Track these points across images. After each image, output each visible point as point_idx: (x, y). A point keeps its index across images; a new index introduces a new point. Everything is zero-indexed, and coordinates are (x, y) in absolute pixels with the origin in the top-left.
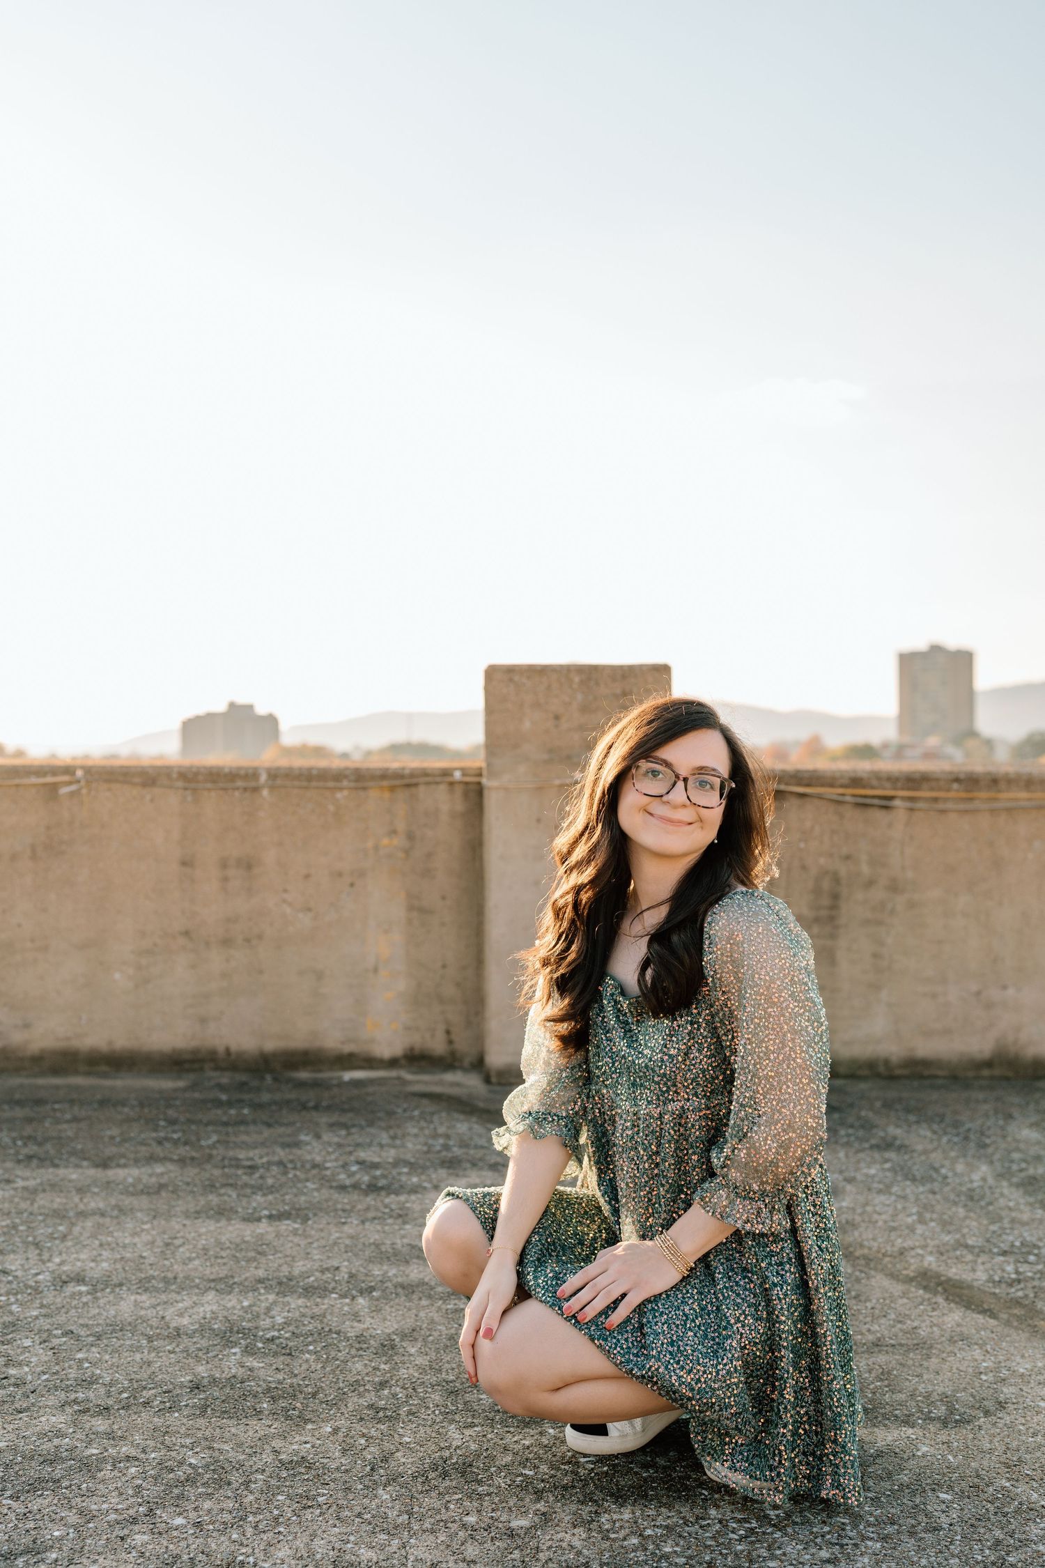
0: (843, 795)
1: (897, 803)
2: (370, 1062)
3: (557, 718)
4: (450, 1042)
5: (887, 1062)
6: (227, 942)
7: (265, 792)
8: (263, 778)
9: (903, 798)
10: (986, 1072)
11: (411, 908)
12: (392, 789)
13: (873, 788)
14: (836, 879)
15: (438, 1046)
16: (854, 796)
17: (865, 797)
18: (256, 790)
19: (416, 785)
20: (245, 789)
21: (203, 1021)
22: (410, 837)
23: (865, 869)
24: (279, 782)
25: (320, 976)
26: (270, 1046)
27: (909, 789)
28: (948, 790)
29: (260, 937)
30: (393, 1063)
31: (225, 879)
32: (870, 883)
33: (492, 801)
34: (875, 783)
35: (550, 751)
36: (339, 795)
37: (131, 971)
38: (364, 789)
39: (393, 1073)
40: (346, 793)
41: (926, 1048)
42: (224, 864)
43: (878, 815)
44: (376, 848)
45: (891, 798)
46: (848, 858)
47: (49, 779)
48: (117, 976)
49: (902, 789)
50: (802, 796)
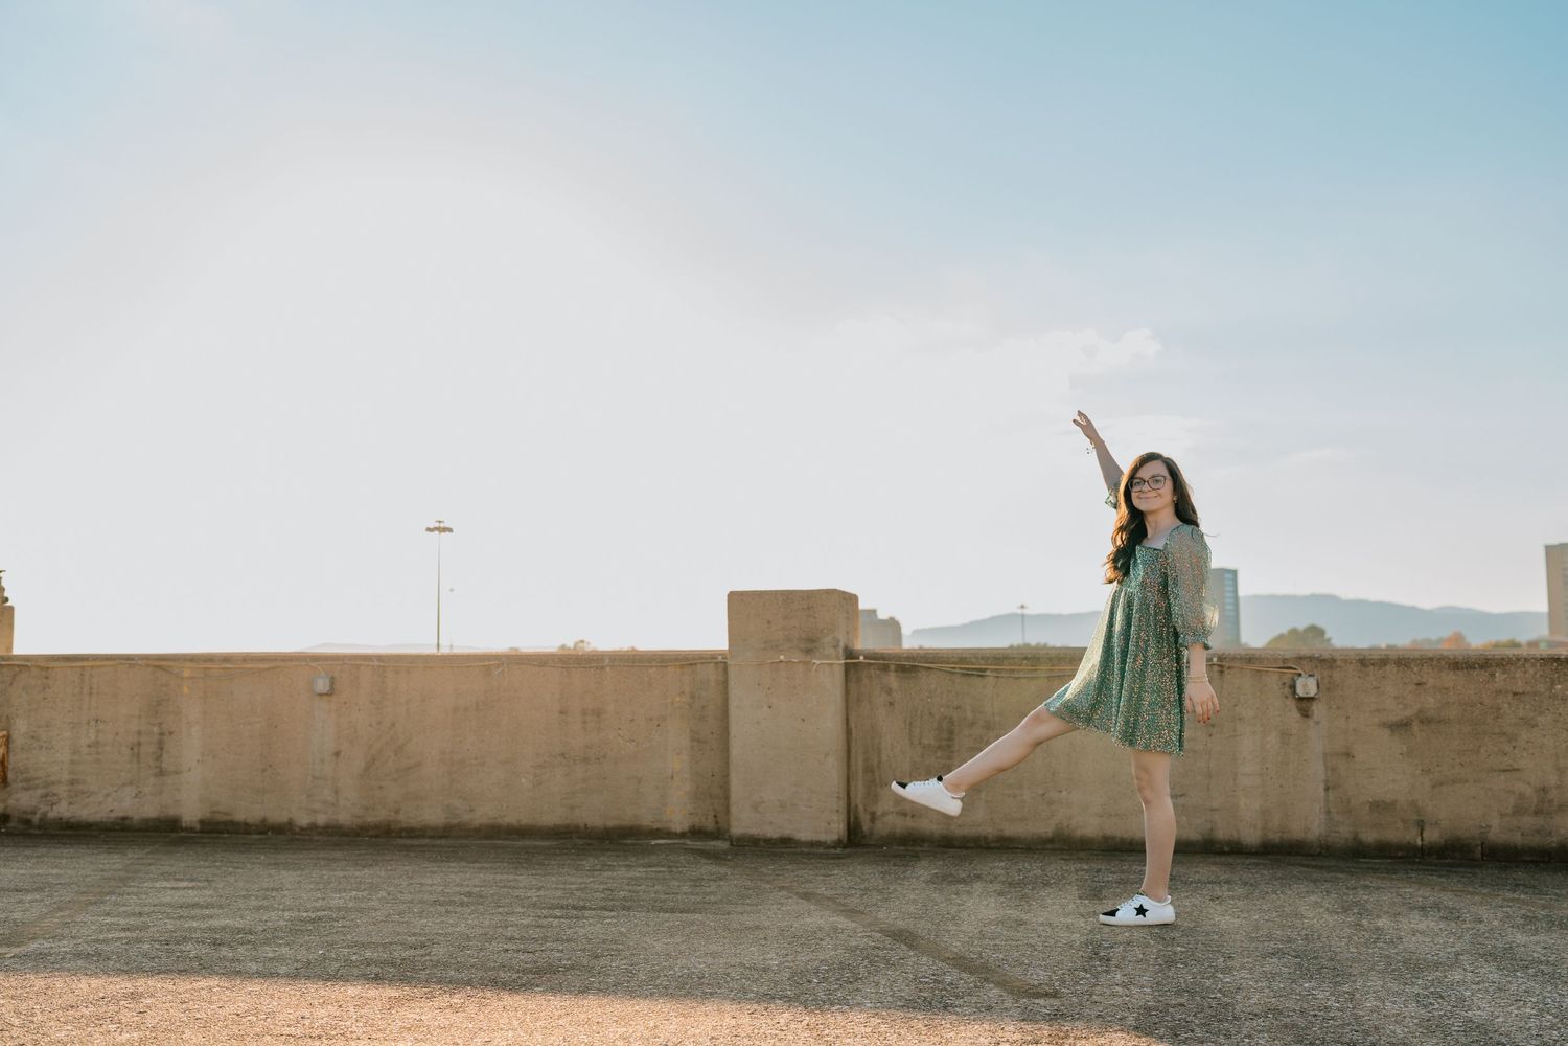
0: (954, 668)
1: (988, 673)
2: (669, 834)
3: (769, 623)
4: (717, 823)
5: (985, 838)
6: (586, 760)
7: (608, 670)
8: (607, 662)
9: (992, 670)
10: (1049, 846)
11: (693, 740)
12: (682, 667)
13: (973, 664)
14: (951, 721)
15: (709, 825)
16: (961, 669)
17: (968, 669)
18: (602, 668)
19: (695, 664)
20: (597, 668)
21: (572, 808)
22: (693, 696)
23: (969, 715)
24: (615, 664)
25: (639, 781)
26: (610, 824)
27: (995, 665)
28: (1020, 665)
29: (605, 757)
30: (683, 835)
31: (585, 722)
32: (972, 724)
33: (732, 672)
34: (974, 660)
35: (766, 642)
36: (651, 671)
37: (531, 778)
38: (666, 667)
39: (682, 841)
40: (655, 669)
41: (1010, 830)
42: (584, 713)
43: (977, 681)
44: (673, 703)
45: (986, 670)
46: (958, 708)
47: (487, 663)
48: (523, 780)
49: (991, 665)
50: (930, 668)
